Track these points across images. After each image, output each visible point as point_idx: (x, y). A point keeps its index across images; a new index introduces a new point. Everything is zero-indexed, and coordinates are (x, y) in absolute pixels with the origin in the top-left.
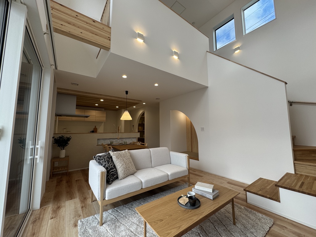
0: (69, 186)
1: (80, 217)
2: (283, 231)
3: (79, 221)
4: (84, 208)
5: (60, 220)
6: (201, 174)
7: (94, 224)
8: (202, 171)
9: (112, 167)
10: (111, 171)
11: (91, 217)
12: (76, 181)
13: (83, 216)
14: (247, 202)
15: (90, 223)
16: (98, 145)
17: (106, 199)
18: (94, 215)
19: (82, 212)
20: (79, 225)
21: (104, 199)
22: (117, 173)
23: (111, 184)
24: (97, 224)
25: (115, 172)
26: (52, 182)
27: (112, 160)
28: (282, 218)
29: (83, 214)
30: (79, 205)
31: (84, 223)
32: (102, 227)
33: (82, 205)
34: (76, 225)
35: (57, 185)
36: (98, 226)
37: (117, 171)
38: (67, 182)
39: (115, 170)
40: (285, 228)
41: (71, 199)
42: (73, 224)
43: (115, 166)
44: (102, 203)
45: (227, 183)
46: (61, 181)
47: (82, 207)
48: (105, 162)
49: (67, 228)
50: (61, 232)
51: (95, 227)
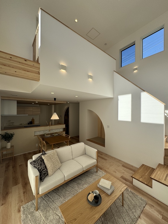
0: (15, 171)
1: (23, 202)
2: (152, 209)
3: (22, 207)
4: (25, 193)
5: (8, 206)
6: (106, 158)
7: (32, 210)
8: (107, 154)
9: (44, 168)
10: (43, 171)
11: (30, 203)
12: (20, 166)
13: (25, 201)
14: (132, 184)
15: (29, 209)
16: (35, 136)
17: (40, 193)
18: (32, 201)
19: (24, 197)
20: (21, 211)
21: (38, 194)
22: (47, 172)
23: (43, 181)
24: (34, 209)
25: (46, 172)
26: (2, 167)
27: (44, 162)
28: (152, 198)
29: (24, 199)
30: (22, 191)
31: (25, 209)
32: (37, 212)
33: (24, 191)
34: (19, 211)
35: (6, 171)
36: (35, 211)
37: (47, 170)
38: (13, 167)
39: (46, 170)
40: (153, 207)
41: (16, 185)
42: (17, 210)
43: (46, 167)
44: (37, 197)
45: (122, 166)
46: (9, 166)
47: (24, 193)
48: (39, 165)
49: (13, 214)
50: (9, 218)
51: (33, 212)
